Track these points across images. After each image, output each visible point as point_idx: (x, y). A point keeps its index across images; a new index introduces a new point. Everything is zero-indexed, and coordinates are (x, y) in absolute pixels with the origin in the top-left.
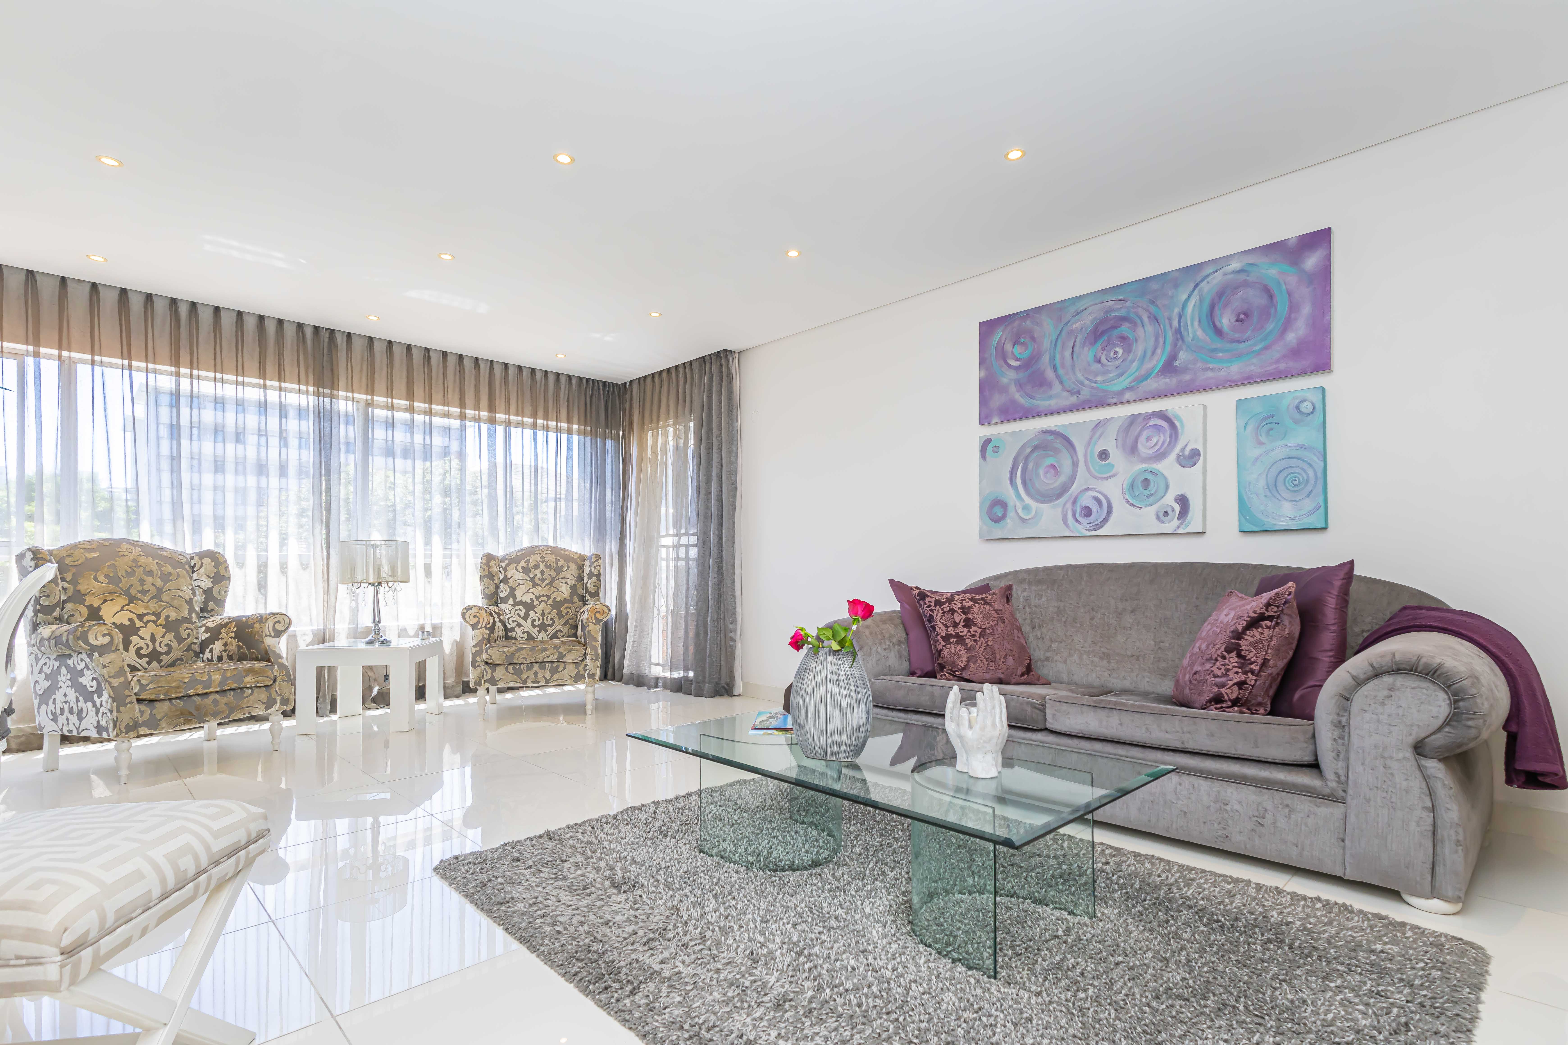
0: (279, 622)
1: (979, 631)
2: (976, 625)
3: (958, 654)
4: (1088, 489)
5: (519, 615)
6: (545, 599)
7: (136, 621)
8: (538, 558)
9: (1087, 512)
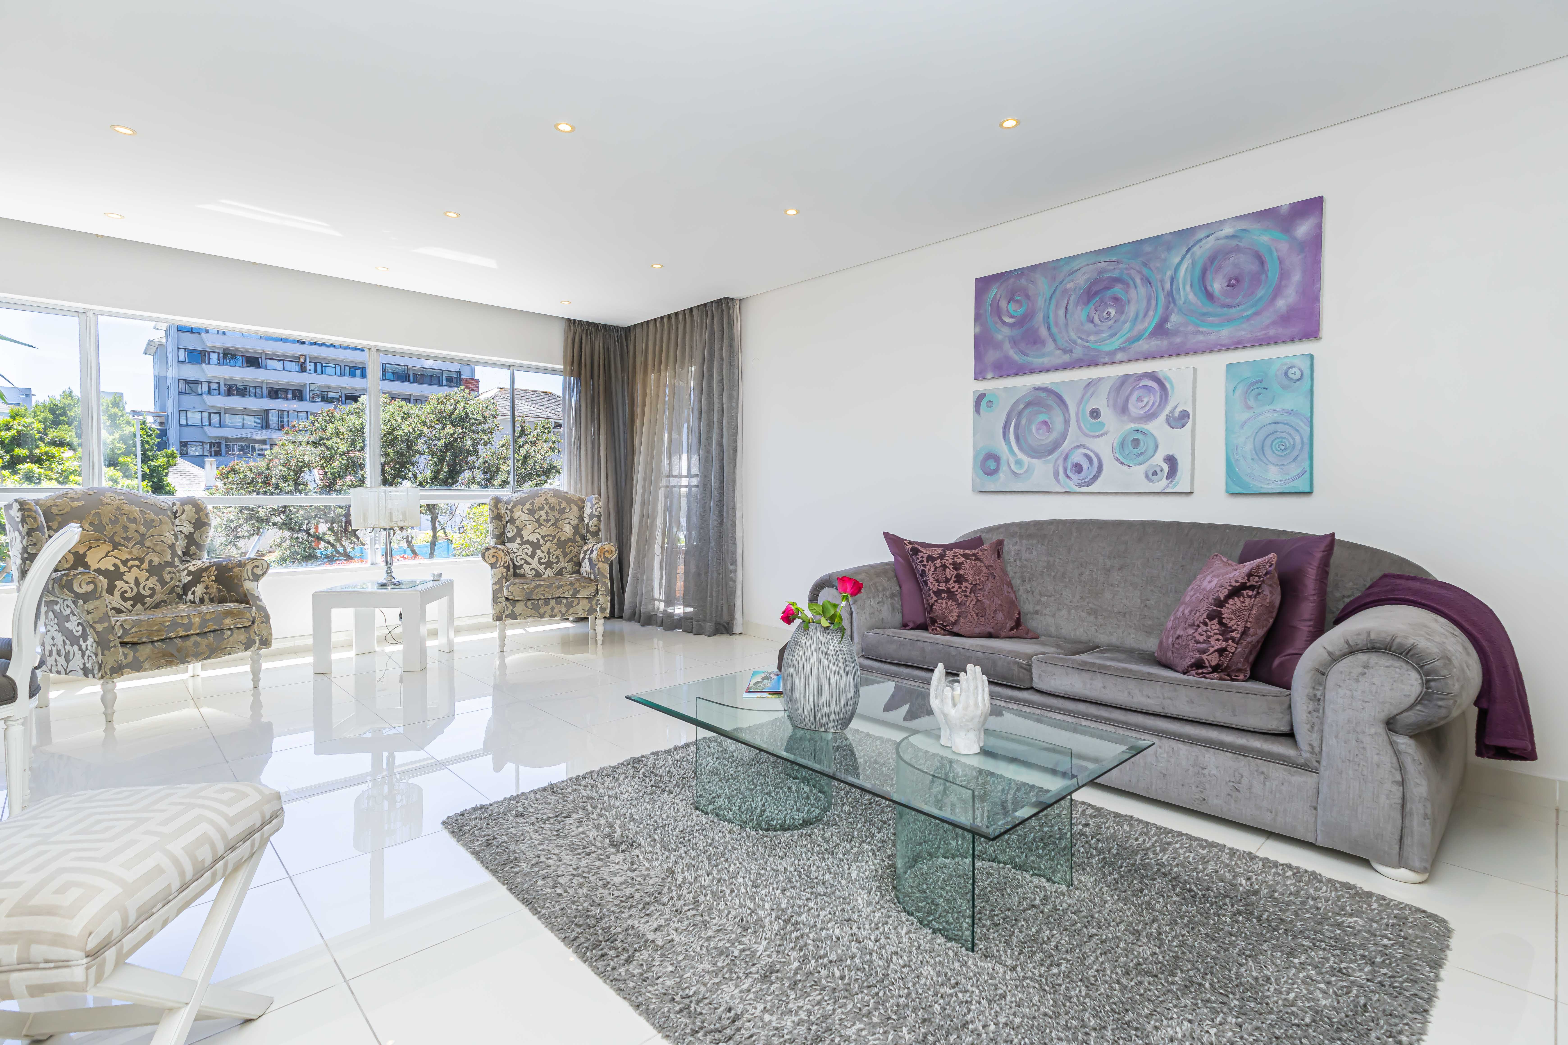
1: (970, 586)
2: (967, 581)
3: (948, 609)
4: (1079, 447)
7: (121, 566)
9: (1078, 468)
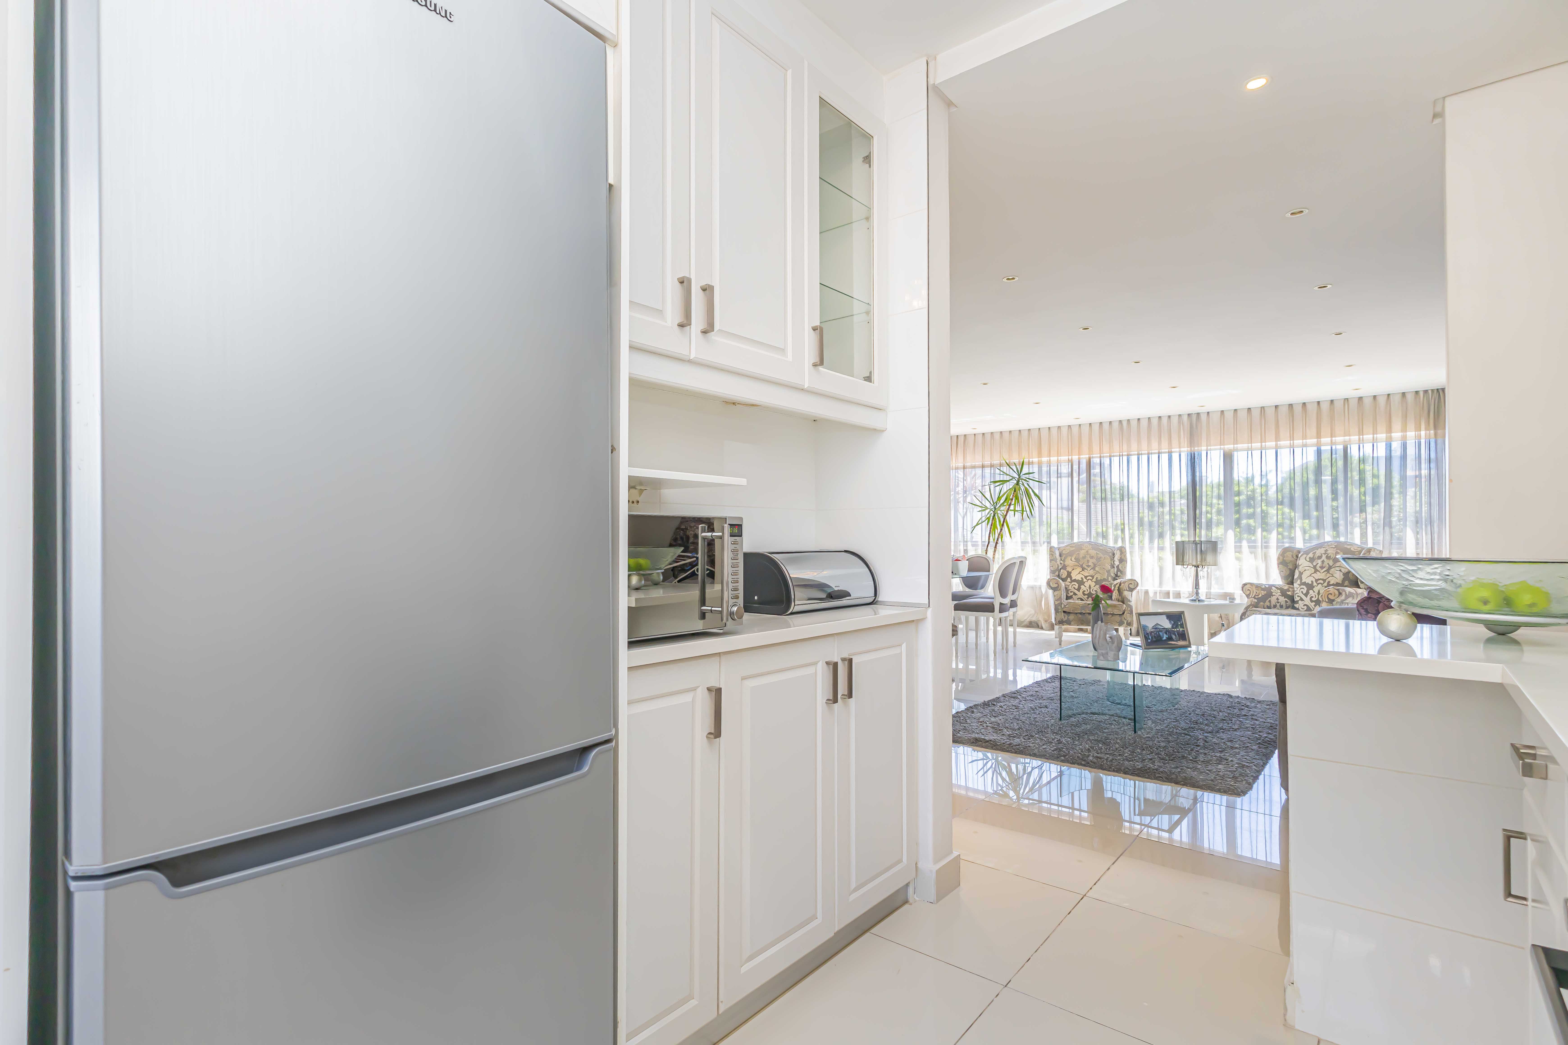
0: (1131, 584)
5: (1302, 592)
6: (1321, 581)
7: (1084, 578)
8: (1322, 551)
